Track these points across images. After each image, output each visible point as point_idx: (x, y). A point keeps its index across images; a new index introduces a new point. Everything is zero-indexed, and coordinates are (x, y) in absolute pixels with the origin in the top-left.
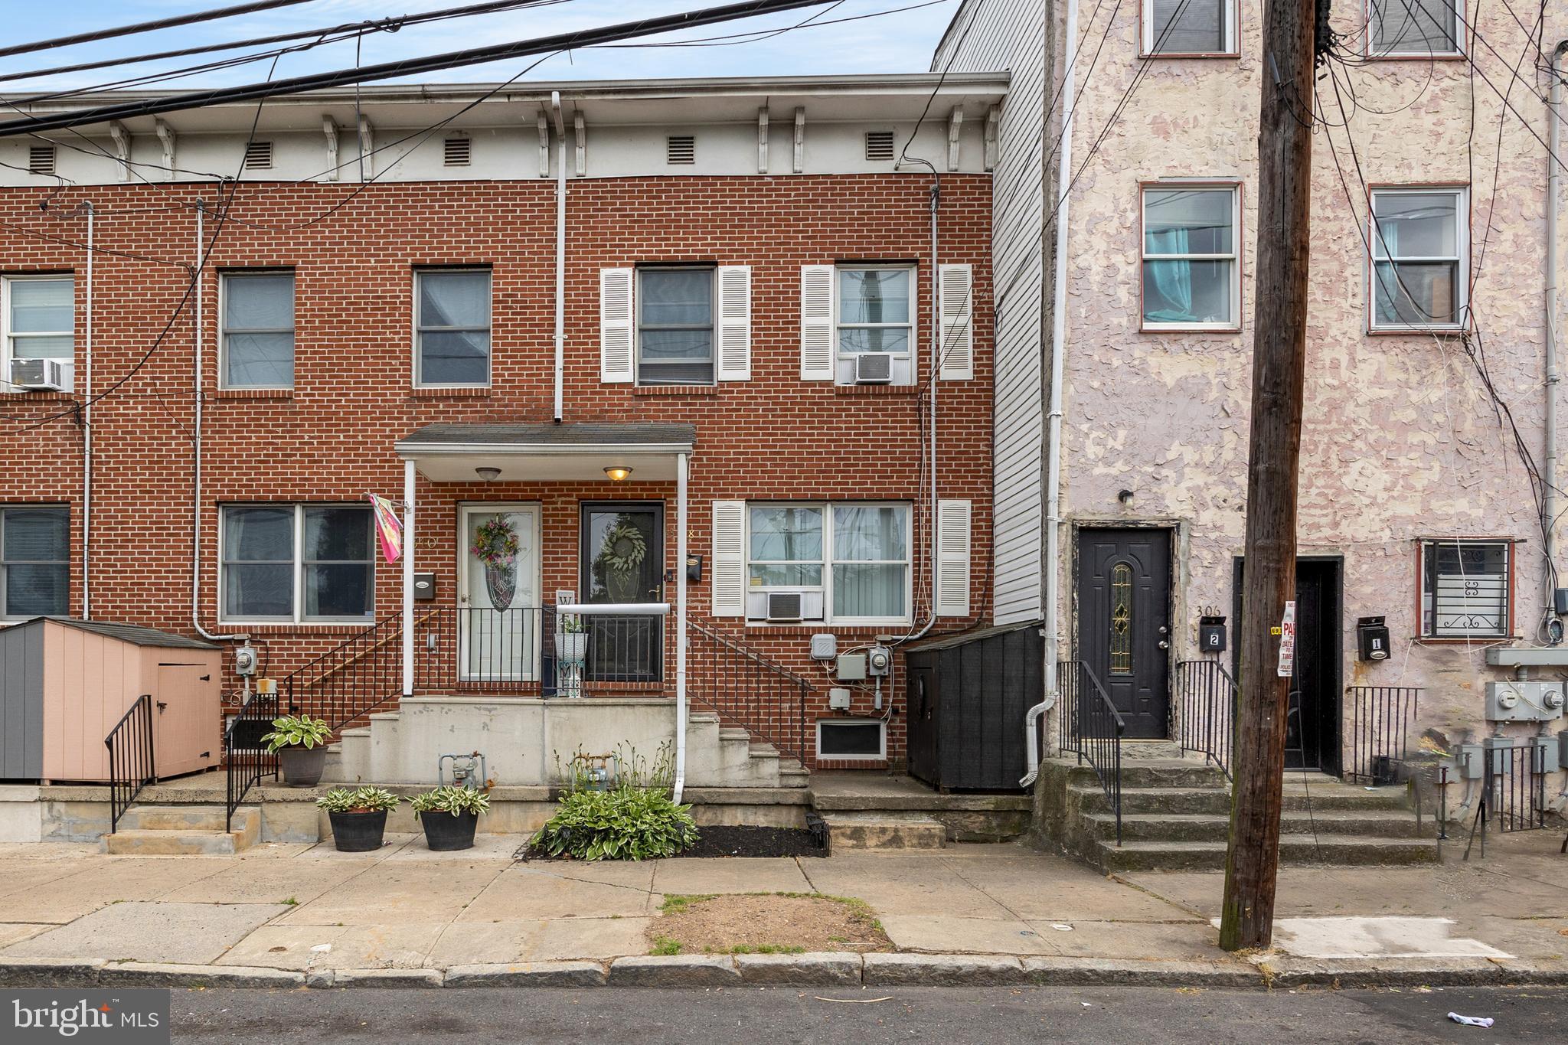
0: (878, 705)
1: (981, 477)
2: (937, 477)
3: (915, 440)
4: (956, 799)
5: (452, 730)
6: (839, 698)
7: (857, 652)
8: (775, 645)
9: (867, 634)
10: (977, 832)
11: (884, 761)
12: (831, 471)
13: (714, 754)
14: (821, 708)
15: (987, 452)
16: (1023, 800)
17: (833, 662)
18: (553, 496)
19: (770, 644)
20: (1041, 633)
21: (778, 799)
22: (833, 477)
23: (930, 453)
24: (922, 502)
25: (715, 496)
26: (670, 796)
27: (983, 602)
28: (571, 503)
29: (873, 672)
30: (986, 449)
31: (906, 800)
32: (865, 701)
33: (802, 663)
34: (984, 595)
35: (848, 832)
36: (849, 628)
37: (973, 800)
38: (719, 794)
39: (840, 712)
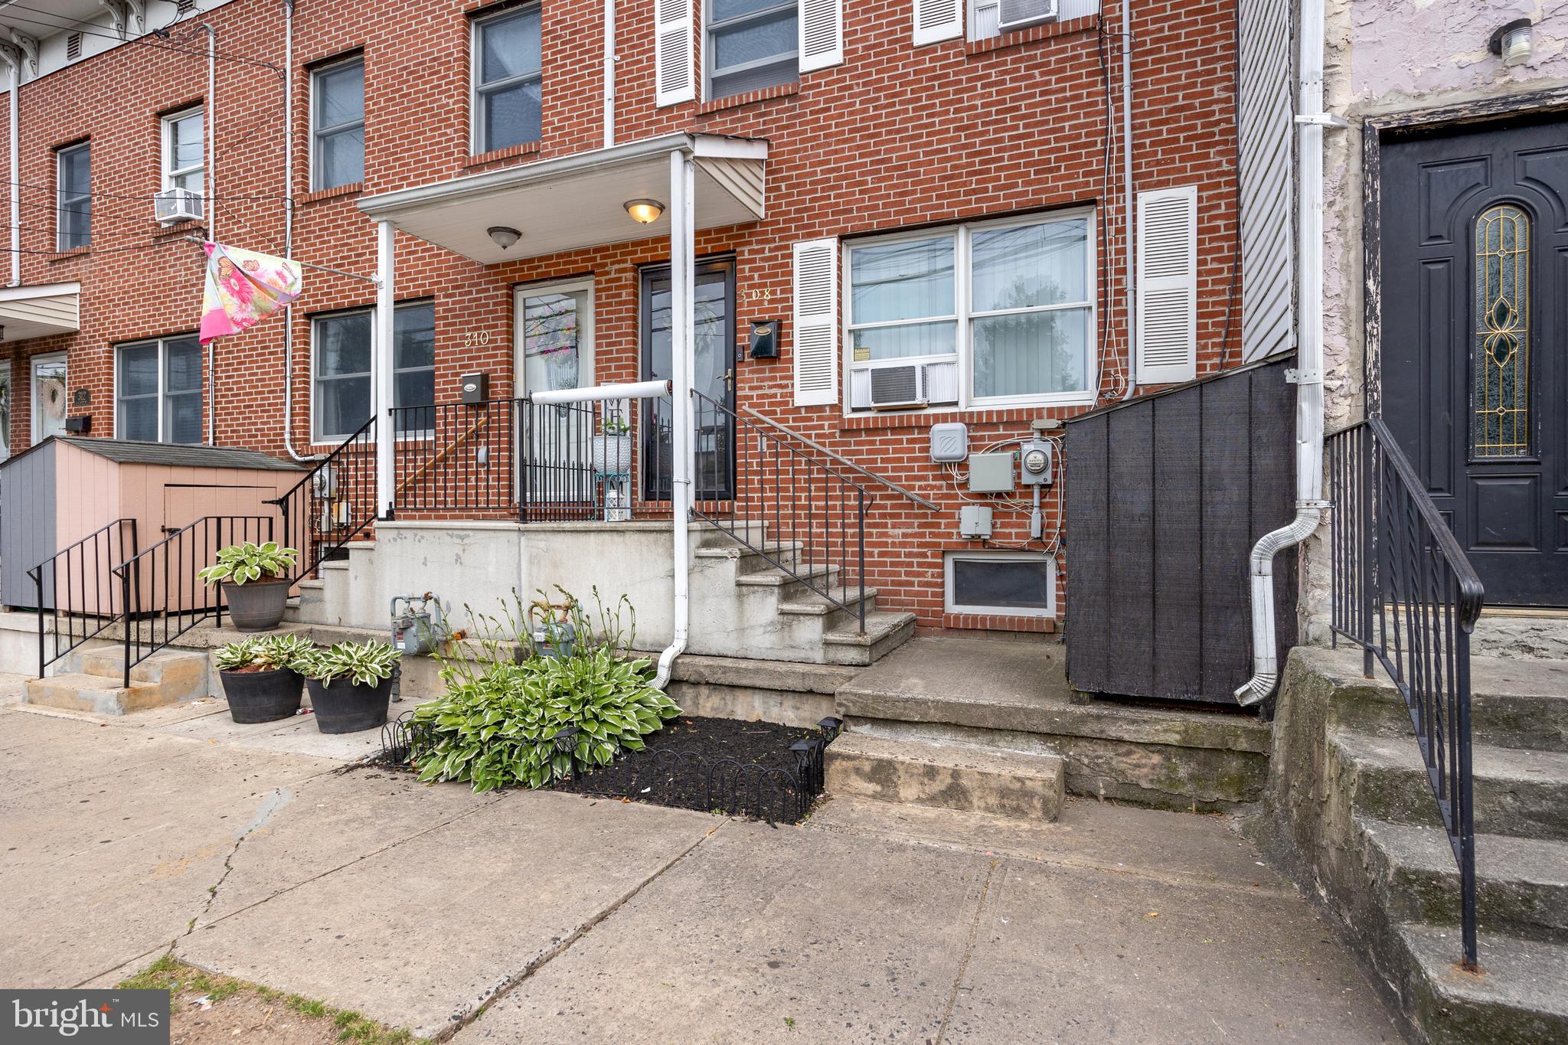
0: (1035, 532)
1: (1217, 143)
2: (1134, 157)
3: (1096, 103)
4: (1098, 718)
5: (425, 564)
6: (974, 520)
7: (1004, 448)
8: (882, 442)
9: (1018, 421)
10: (1145, 785)
11: (1048, 620)
12: (960, 175)
13: (729, 605)
14: (950, 535)
15: (1228, 100)
16: (1245, 730)
17: (963, 465)
18: (606, 265)
19: (873, 443)
20: (1290, 376)
21: (810, 684)
22: (964, 184)
23: (1122, 119)
24: (1110, 202)
25: (796, 237)
26: (649, 672)
27: (1223, 355)
28: (624, 270)
29: (1027, 479)
30: (1224, 95)
31: (998, 711)
32: (1019, 526)
33: (920, 469)
34: (1224, 344)
35: (867, 767)
36: (989, 413)
37: (1133, 722)
38: (726, 670)
39: (977, 542)
